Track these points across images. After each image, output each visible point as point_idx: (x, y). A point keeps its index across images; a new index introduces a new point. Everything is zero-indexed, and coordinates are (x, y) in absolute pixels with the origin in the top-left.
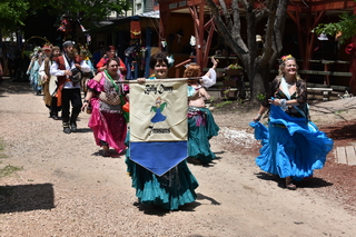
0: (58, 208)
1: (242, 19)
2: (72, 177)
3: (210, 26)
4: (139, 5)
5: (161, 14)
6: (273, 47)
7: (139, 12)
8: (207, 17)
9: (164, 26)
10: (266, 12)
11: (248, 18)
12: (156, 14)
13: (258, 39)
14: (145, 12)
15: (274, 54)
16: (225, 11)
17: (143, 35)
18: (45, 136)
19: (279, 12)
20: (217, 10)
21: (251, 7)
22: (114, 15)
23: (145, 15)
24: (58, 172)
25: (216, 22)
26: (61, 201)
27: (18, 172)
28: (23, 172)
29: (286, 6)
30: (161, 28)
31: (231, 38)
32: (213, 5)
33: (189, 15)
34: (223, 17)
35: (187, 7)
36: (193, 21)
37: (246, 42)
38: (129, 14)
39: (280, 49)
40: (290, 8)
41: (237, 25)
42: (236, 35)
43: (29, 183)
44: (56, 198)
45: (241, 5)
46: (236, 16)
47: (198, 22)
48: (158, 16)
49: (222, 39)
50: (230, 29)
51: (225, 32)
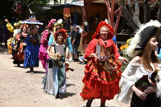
1: (141, 9)
3: (118, 13)
5: (85, 3)
7: (69, 2)
8: (116, 7)
9: (87, 12)
10: (157, 4)
11: (145, 8)
12: (81, 3)
14: (74, 1)
16: (129, 3)
17: (72, 17)
20: (124, 2)
21: (147, 1)
22: (52, 3)
23: (74, 3)
25: (122, 10)
30: (84, 12)
31: (132, 21)
33: (104, 5)
34: (127, 7)
36: (106, 9)
38: (63, 2)
41: (137, 12)
47: (110, 9)
48: (83, 5)
49: (126, 22)
50: (132, 15)
51: (129, 17)
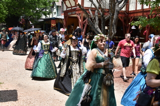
0: (19, 101)
1: (99, 20)
2: (25, 87)
3: (85, 22)
4: (55, 13)
5: (65, 17)
6: (113, 32)
7: (55, 16)
8: (84, 19)
9: (66, 22)
10: (109, 17)
11: (102, 19)
12: (62, 17)
13: (106, 28)
14: (57, 15)
15: (113, 35)
16: (92, 16)
17: (57, 26)
18: (13, 69)
19: (115, 17)
20: (89, 15)
21: (103, 15)
22: (44, 17)
23: (58, 17)
24: (19, 85)
25: (88, 21)
26: (20, 97)
27: (2, 85)
28: (3, 85)
29: (118, 14)
31: (94, 27)
32: (87, 13)
33: (77, 18)
34: (91, 19)
35: (76, 14)
36: (78, 20)
37: (101, 29)
38: (51, 17)
39: (115, 32)
40: (120, 15)
41: (97, 22)
42: (97, 26)
43: (6, 90)
44: (18, 96)
45: (99, 14)
46: (97, 18)
47: (80, 20)
48: (63, 18)
49: (91, 28)
50: (94, 24)
51: (92, 25)
